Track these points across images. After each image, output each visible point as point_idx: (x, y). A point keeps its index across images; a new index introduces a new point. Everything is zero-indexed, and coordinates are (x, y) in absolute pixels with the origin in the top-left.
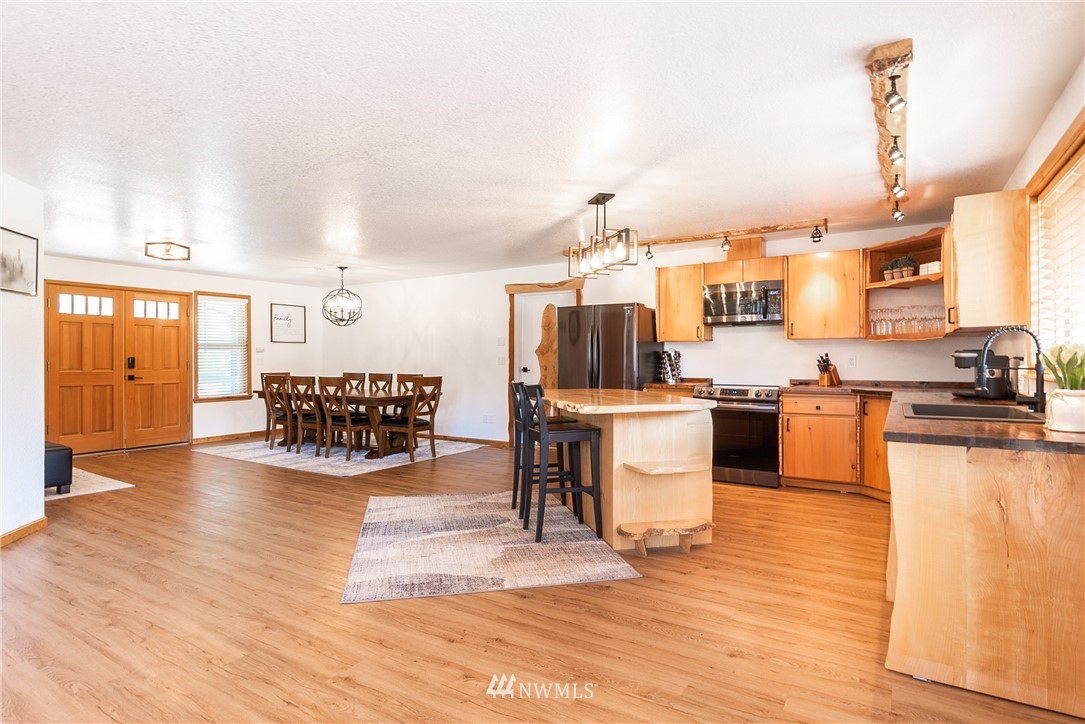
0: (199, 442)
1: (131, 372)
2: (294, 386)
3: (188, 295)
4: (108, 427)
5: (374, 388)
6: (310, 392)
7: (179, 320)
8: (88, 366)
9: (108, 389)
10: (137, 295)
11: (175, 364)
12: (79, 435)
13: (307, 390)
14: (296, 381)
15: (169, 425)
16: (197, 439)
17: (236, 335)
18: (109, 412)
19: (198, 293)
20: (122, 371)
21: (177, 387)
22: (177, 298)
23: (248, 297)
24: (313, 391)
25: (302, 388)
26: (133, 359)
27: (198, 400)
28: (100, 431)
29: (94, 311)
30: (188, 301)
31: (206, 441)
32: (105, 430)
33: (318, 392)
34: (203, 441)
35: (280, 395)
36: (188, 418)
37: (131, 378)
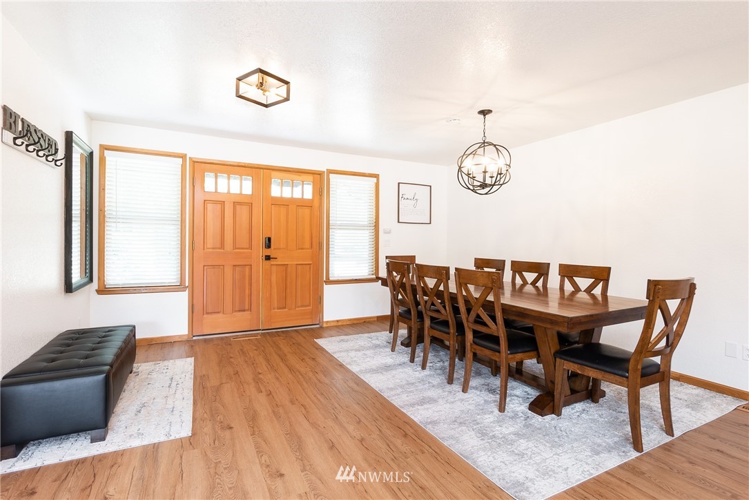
0: (329, 325)
1: (268, 252)
2: (420, 278)
3: (320, 174)
4: (247, 308)
5: (519, 281)
6: (441, 288)
7: (312, 201)
8: (229, 246)
9: (247, 269)
10: (273, 173)
11: (307, 245)
12: (220, 315)
13: (437, 285)
14: (423, 270)
15: (302, 306)
16: (328, 322)
17: (365, 216)
18: (247, 292)
19: (331, 172)
20: (260, 251)
21: (310, 268)
22: (310, 177)
23: (376, 176)
24: (446, 286)
25: (431, 282)
26: (269, 239)
27: (329, 282)
28: (240, 311)
29: (235, 189)
30: (320, 179)
31: (335, 324)
32: (244, 311)
33: (453, 288)
34: (332, 324)
35: (403, 286)
36: (319, 300)
37: (268, 258)
